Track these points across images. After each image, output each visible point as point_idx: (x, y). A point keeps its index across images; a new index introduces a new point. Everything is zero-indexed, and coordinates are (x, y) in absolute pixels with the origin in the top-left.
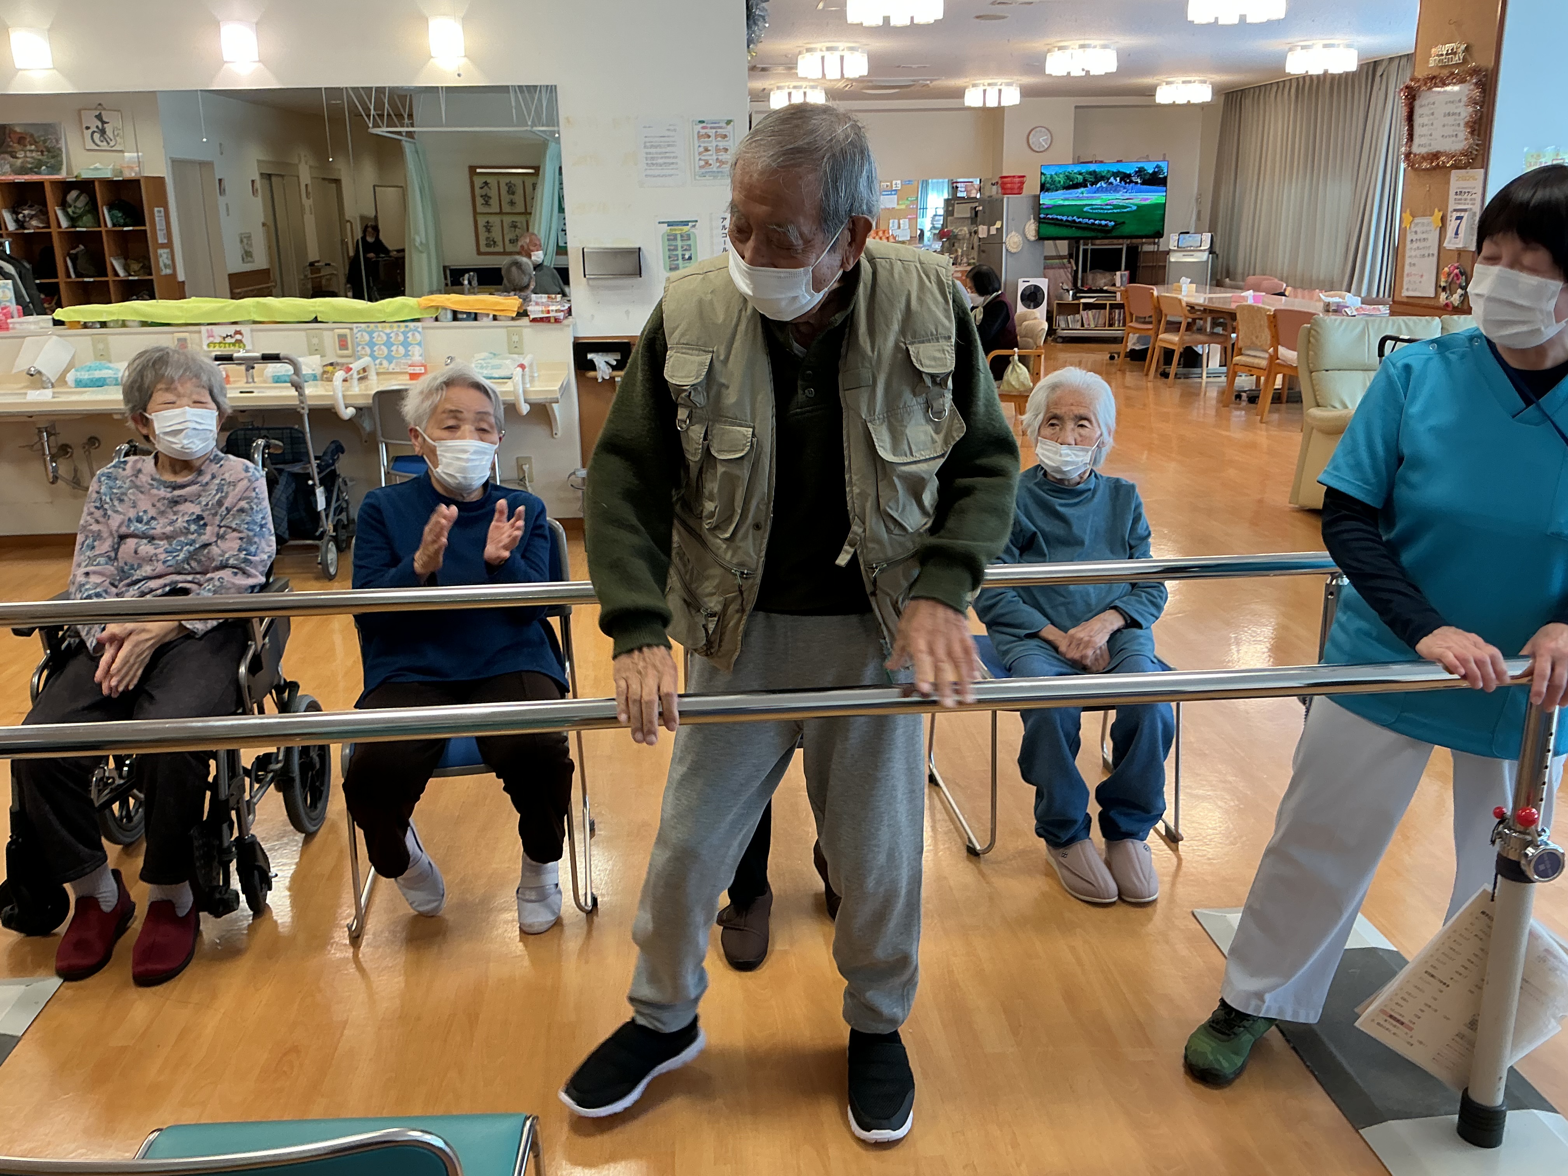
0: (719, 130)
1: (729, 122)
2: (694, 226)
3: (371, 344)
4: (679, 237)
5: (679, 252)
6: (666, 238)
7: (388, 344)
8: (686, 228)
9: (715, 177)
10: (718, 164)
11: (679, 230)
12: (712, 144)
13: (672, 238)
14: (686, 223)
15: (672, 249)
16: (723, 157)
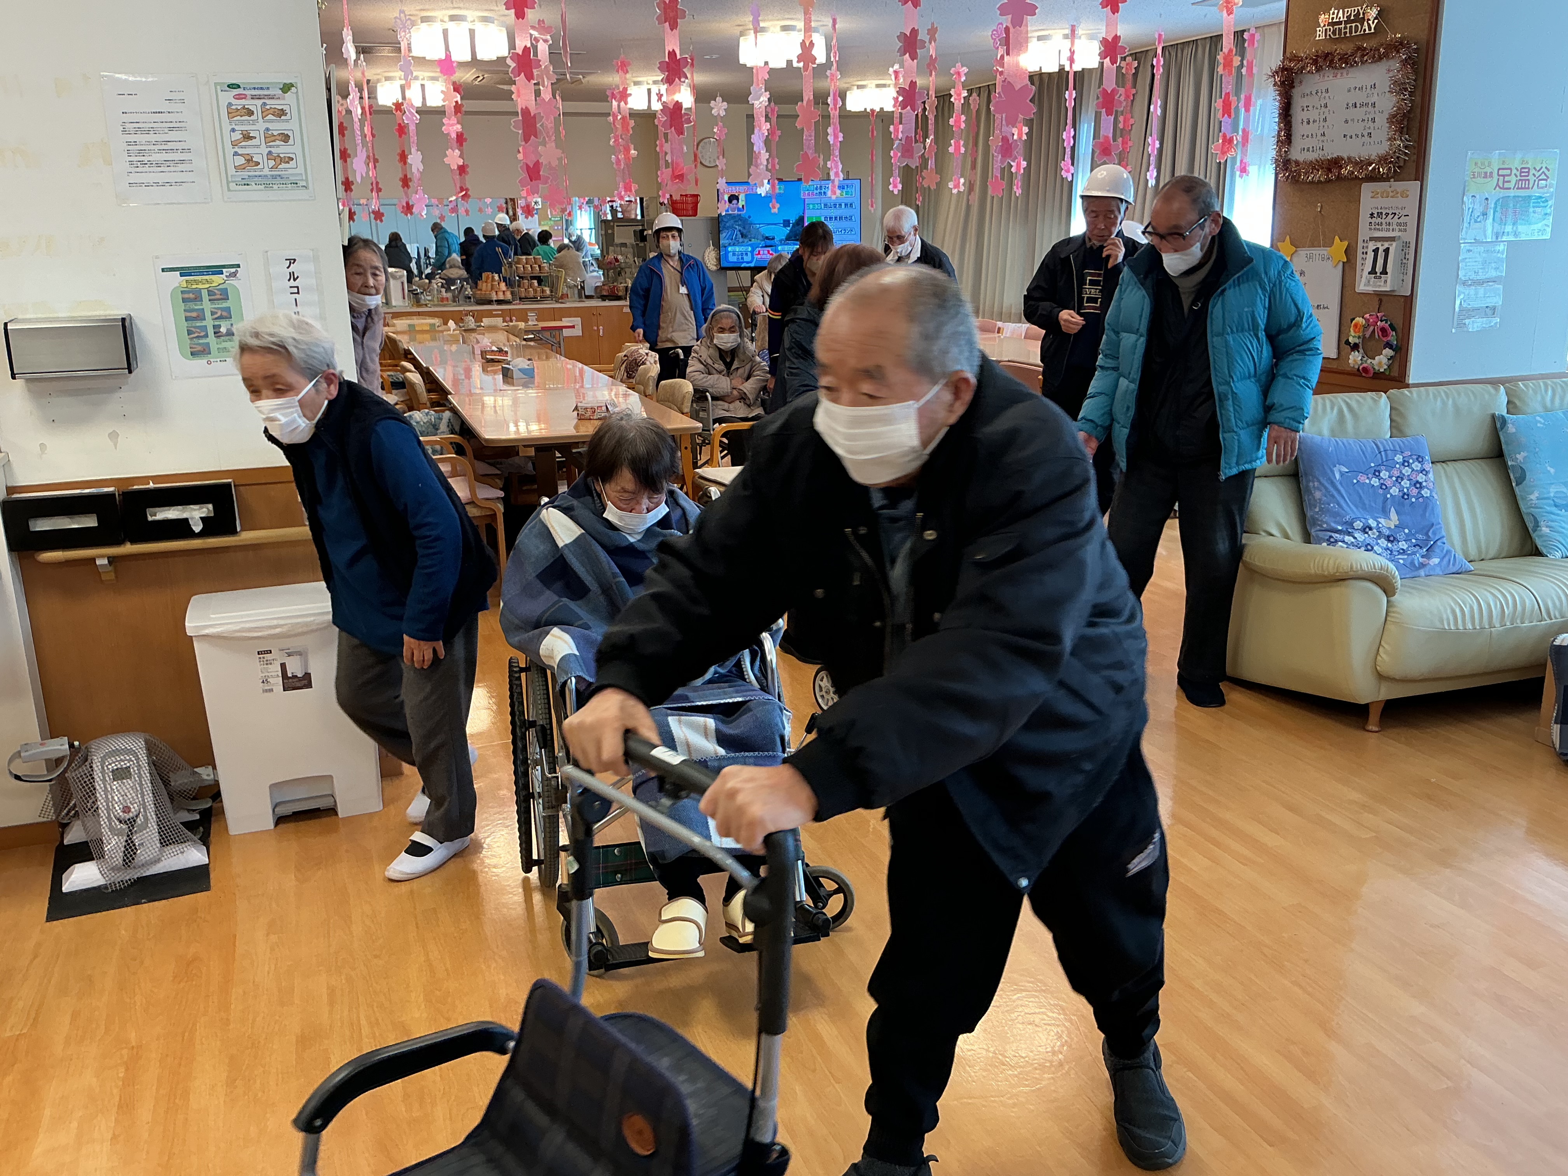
0: (267, 101)
1: (286, 88)
2: (234, 275)
4: (205, 294)
5: (209, 322)
6: (180, 296)
8: (217, 279)
9: (268, 186)
10: (272, 163)
11: (203, 283)
12: (258, 126)
13: (190, 297)
14: (217, 270)
15: (193, 318)
16: (282, 149)
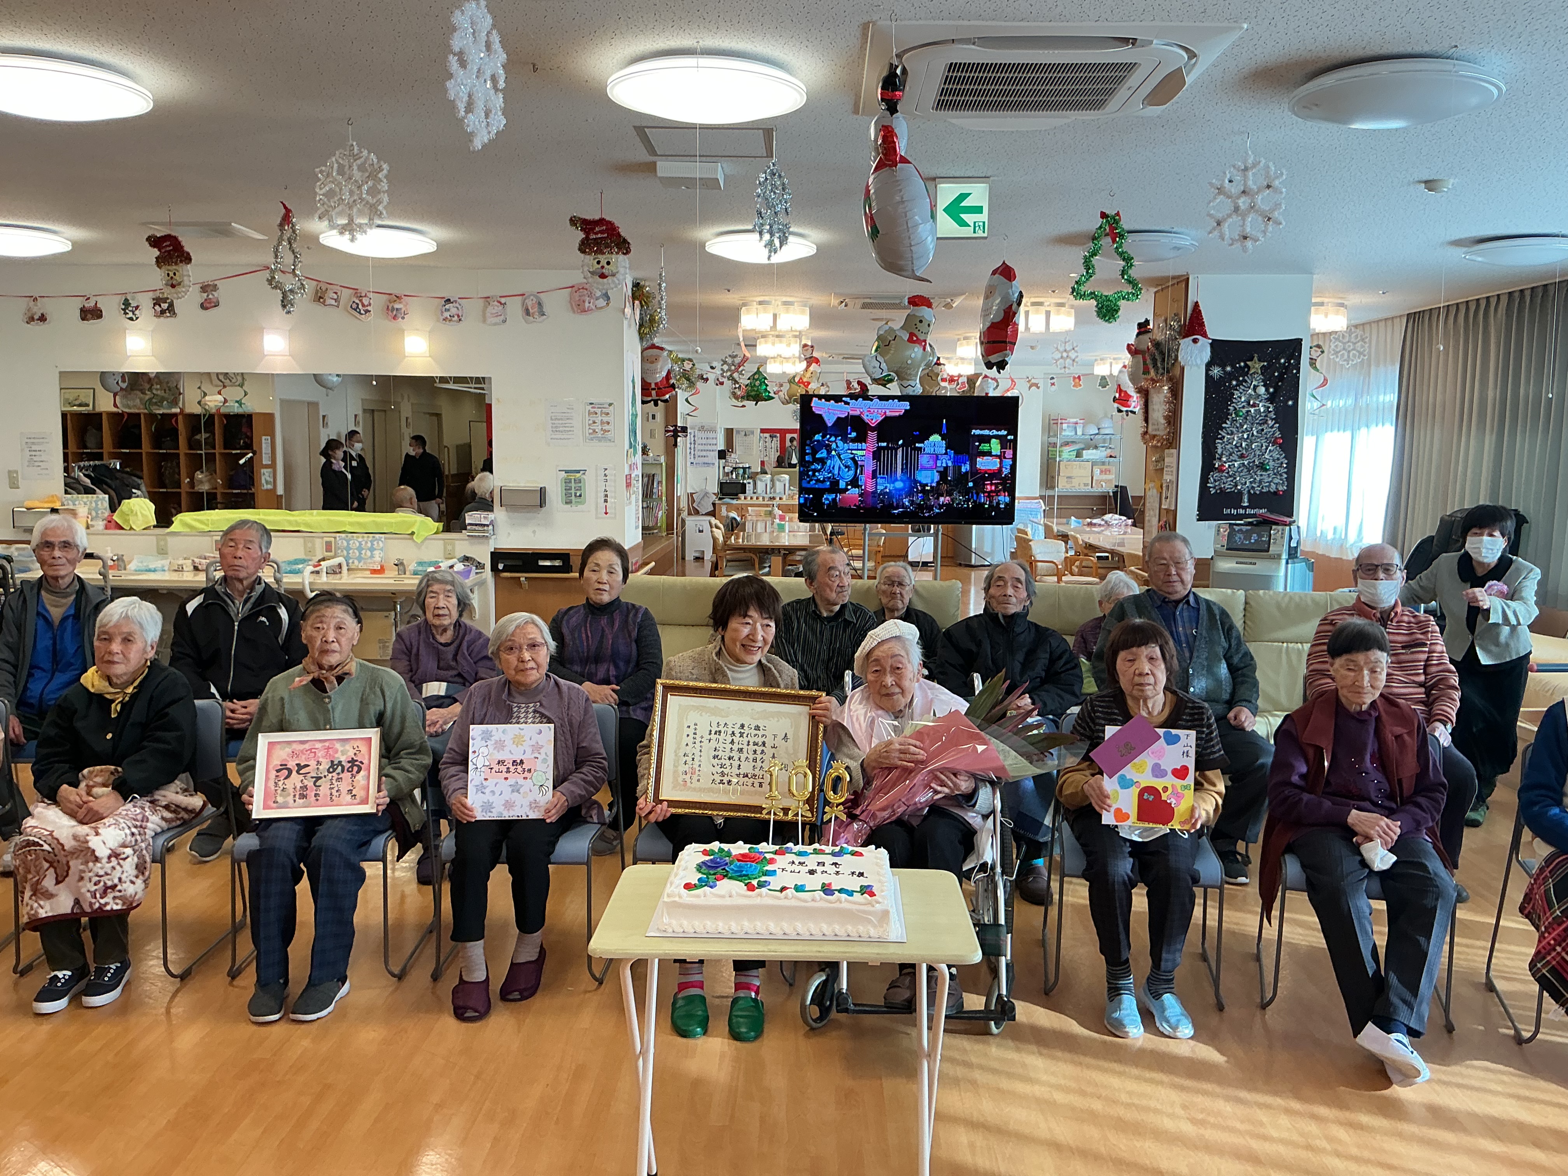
0: (603, 410)
1: (610, 405)
2: (584, 474)
3: (348, 549)
4: (573, 481)
5: (573, 491)
6: (564, 481)
7: (360, 549)
8: (578, 475)
10: (602, 432)
11: (572, 476)
12: (598, 419)
13: (567, 481)
14: (578, 472)
15: (568, 489)
16: (606, 427)
